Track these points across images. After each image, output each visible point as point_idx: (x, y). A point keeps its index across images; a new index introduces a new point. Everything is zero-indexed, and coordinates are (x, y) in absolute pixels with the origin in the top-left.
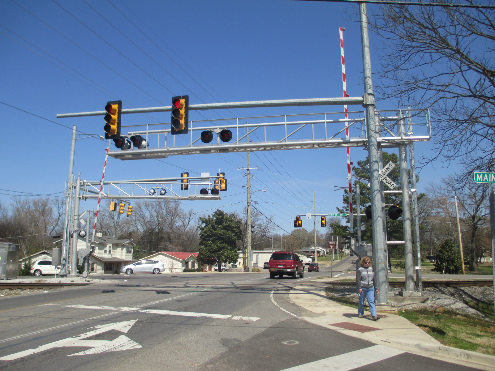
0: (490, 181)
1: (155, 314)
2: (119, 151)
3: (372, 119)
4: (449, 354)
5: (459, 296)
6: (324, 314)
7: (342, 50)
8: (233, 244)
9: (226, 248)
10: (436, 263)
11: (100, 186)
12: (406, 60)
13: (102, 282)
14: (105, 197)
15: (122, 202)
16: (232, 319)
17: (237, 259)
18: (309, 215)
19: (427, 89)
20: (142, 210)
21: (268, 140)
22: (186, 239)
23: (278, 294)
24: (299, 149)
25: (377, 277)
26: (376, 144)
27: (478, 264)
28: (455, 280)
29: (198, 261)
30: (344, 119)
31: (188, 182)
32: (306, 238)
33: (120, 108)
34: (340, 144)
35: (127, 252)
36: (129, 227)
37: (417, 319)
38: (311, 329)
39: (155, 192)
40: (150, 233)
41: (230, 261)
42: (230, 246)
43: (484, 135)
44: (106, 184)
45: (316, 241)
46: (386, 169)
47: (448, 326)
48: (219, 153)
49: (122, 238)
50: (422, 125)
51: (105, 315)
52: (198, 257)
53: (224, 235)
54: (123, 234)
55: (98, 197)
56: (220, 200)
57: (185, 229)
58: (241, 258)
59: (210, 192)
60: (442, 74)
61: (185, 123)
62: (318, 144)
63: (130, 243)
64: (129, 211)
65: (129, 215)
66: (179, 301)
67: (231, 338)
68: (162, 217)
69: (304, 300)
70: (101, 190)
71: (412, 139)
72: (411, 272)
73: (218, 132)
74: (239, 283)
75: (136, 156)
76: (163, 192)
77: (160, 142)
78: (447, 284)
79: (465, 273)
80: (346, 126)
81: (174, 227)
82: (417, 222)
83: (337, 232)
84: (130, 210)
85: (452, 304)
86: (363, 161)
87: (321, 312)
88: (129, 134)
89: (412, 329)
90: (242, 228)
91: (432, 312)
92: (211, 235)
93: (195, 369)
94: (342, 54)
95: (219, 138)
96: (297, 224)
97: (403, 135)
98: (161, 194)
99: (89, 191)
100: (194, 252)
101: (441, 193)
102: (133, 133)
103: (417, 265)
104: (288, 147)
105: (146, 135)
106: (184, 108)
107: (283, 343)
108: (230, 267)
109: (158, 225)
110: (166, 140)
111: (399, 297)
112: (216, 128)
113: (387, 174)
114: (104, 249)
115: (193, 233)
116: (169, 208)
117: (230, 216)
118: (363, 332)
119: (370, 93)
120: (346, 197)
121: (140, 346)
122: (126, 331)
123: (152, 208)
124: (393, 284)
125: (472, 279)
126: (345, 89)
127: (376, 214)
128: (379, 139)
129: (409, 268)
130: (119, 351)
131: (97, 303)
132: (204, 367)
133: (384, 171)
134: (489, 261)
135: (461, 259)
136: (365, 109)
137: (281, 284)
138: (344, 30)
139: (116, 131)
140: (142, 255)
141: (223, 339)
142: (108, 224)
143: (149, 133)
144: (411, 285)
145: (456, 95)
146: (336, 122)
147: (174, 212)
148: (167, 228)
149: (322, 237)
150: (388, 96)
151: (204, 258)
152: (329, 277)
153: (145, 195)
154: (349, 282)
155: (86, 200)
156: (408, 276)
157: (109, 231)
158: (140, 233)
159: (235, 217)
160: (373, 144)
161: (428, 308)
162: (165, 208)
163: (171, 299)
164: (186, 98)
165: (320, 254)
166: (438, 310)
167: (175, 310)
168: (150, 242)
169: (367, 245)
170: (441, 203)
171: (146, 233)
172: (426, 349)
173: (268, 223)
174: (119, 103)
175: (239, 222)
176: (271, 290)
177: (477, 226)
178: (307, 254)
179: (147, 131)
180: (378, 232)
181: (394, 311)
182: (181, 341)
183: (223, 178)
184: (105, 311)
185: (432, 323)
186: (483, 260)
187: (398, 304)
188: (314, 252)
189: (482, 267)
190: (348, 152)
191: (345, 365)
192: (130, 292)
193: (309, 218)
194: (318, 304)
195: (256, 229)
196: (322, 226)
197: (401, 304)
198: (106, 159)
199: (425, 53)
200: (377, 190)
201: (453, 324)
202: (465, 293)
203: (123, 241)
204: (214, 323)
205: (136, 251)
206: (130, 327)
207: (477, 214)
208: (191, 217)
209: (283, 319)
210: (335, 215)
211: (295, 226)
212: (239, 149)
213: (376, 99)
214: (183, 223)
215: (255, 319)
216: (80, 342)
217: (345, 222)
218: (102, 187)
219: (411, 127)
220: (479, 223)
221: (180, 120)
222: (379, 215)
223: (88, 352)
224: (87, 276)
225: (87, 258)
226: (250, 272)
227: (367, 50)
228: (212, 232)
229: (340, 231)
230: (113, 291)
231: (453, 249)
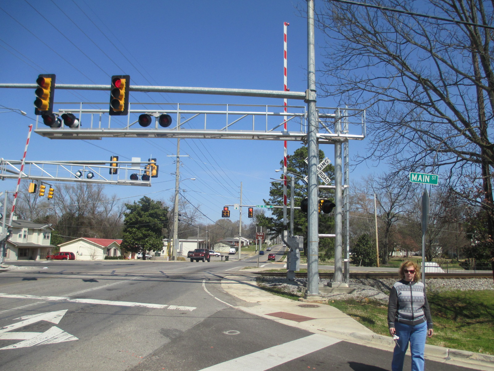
0: (423, 181)
1: (86, 303)
2: (48, 129)
3: (313, 115)
4: (381, 342)
5: (378, 287)
6: (258, 303)
7: (285, 44)
8: (158, 232)
9: (151, 236)
10: (353, 256)
11: (20, 166)
12: (347, 61)
13: (20, 269)
14: (25, 177)
15: (43, 183)
16: (168, 308)
17: (162, 247)
18: (237, 206)
19: (364, 90)
20: (61, 193)
21: (208, 128)
22: (108, 226)
23: (210, 284)
24: (238, 139)
25: (310, 268)
26: (316, 139)
27: (389, 257)
28: (371, 273)
29: (121, 249)
30: (284, 112)
31: (117, 166)
32: (230, 228)
33: (53, 82)
34: (279, 138)
35: (45, 237)
36: (47, 211)
37: (347, 308)
38: (249, 319)
39: (81, 175)
40: (70, 218)
41: (155, 249)
42: (156, 234)
43: (410, 138)
44: (26, 163)
45: (240, 231)
46: (322, 165)
47: (375, 315)
48: (157, 137)
49: (38, 222)
50: (356, 124)
51: (31, 305)
52: (121, 244)
53: (149, 222)
54: (39, 218)
55: (18, 177)
56: (150, 186)
57: (108, 214)
58: (166, 246)
59: (140, 177)
60: (378, 78)
61: (124, 104)
62: (258, 136)
63: (49, 228)
64: (50, 194)
65: (50, 198)
66: (109, 290)
67: (171, 328)
68: (83, 201)
69: (237, 289)
70: (22, 170)
71: (348, 137)
72: (340, 264)
73: (156, 116)
74: (168, 272)
75: (67, 136)
76: (90, 175)
77: (93, 122)
78: (368, 276)
79: (380, 266)
80: (285, 120)
81: (96, 213)
82: (348, 217)
83: (262, 223)
84: (52, 193)
85: (376, 295)
86: (291, 156)
87: (256, 302)
88: (60, 112)
89: (344, 319)
90: (168, 215)
91: (358, 302)
92: (137, 222)
93: (139, 361)
94: (285, 48)
95: (157, 123)
96: (225, 214)
97: (340, 133)
98: (88, 177)
99: (7, 171)
100: (116, 239)
101: (361, 191)
102: (64, 111)
103: (346, 258)
104: (228, 136)
105: (79, 114)
106: (124, 88)
107: (224, 332)
108: (153, 256)
109: (79, 210)
110: (100, 120)
111: (328, 288)
112: (155, 112)
113: (322, 169)
114: (19, 234)
115: (116, 219)
116: (91, 192)
117: (156, 203)
118: (299, 322)
119: (313, 89)
120: (273, 190)
121: (76, 339)
122: (57, 321)
123: (73, 192)
124: (323, 276)
125: (386, 272)
126: (285, 83)
127: (312, 208)
128: (318, 135)
129: (339, 260)
130: (53, 344)
131: (19, 292)
132: (149, 359)
133: (320, 167)
134: (399, 255)
135: (376, 253)
136: (307, 104)
137: (211, 274)
138: (288, 25)
139: (48, 107)
140: (60, 240)
141: (163, 329)
142: (23, 207)
143: (82, 112)
144: (339, 276)
145: (393, 99)
146: (277, 115)
147: (97, 197)
148: (88, 213)
149: (246, 228)
150: (330, 94)
151: (128, 245)
152: (255, 267)
153: (71, 178)
154: (276, 272)
155: (3, 180)
156: (337, 268)
157: (24, 214)
158: (58, 217)
159: (161, 205)
160: (313, 139)
161: (355, 299)
162: (87, 192)
163: (100, 287)
164: (127, 78)
165: (243, 245)
166: (364, 300)
167: (107, 300)
168: (69, 228)
169: (299, 238)
170: (361, 200)
171: (65, 218)
172: (361, 338)
173: (194, 212)
174: (53, 77)
175: (166, 210)
176: (203, 279)
177: (391, 223)
178: (231, 244)
179: (81, 110)
180: (313, 225)
181: (325, 301)
182: (120, 332)
183: (155, 164)
184: (30, 301)
185: (361, 313)
186: (394, 254)
187: (327, 295)
188: (238, 242)
189: (392, 260)
190: (285, 146)
191: (289, 354)
192: (53, 280)
193: (236, 208)
194: (251, 294)
195: (182, 218)
196: (249, 217)
197: (330, 294)
198: (29, 136)
199: (363, 55)
200: (315, 184)
201: (379, 314)
202: (384, 285)
203: (41, 225)
204: (150, 313)
205: (54, 236)
206: (61, 317)
207: (392, 212)
208: (114, 203)
209: (220, 309)
210: (262, 206)
211: (223, 216)
212: (178, 135)
213: (318, 96)
214: (106, 209)
215: (191, 309)
216: (7, 335)
217: (271, 214)
218: (22, 166)
219: (347, 125)
220: (393, 220)
221: (120, 101)
222: (315, 209)
223: (18, 346)
224: (2, 262)
225: (3, 242)
226: (175, 261)
227: (312, 47)
228: (137, 219)
229: (265, 223)
230: (34, 279)
231: (369, 243)
